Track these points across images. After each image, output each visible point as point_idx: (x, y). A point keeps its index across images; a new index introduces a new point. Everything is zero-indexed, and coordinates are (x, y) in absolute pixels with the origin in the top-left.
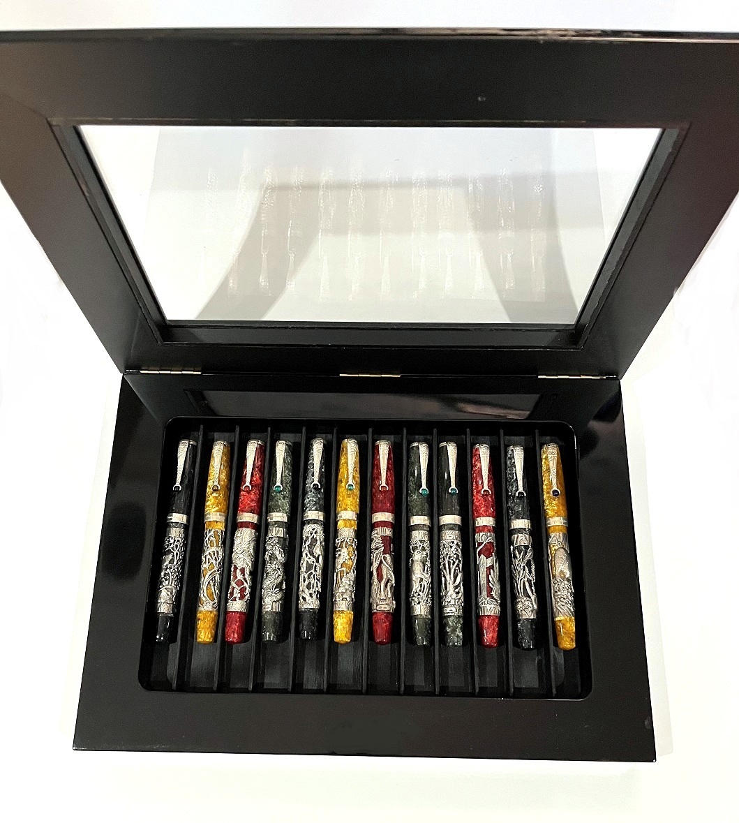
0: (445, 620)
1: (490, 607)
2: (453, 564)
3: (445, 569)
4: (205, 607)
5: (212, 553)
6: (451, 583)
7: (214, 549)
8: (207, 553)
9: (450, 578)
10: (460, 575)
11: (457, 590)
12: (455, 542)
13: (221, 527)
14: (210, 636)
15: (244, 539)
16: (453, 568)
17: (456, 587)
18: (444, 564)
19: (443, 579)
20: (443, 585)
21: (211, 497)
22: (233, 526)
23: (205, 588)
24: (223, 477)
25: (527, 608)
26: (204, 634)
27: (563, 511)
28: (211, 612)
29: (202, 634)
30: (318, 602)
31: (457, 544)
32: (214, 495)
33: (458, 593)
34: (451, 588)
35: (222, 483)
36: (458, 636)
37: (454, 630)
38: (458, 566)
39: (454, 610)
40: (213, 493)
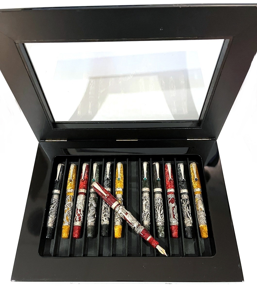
0: (157, 228)
1: (174, 222)
2: (160, 206)
3: (157, 208)
4: (65, 224)
5: (69, 203)
6: (159, 213)
7: (70, 202)
8: (67, 204)
9: (159, 212)
10: (162, 210)
11: (161, 216)
12: (160, 198)
13: (72, 194)
14: (67, 235)
15: (81, 199)
16: (160, 207)
17: (161, 215)
18: (156, 207)
19: (156, 212)
20: (156, 214)
21: (69, 184)
22: (77, 194)
23: (66, 217)
24: (74, 176)
25: (188, 222)
26: (65, 234)
27: (199, 186)
28: (68, 226)
29: (64, 234)
30: (108, 222)
31: (161, 199)
32: (70, 183)
33: (162, 217)
34: (159, 215)
35: (73, 179)
36: (163, 234)
37: (161, 231)
38: (161, 207)
39: (161, 223)
40: (70, 182)
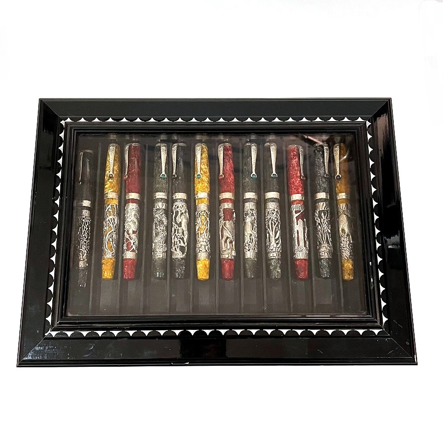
0: (269, 262)
3: (269, 228)
4: (107, 256)
6: (273, 237)
7: (111, 217)
8: (107, 220)
9: (272, 234)
10: (279, 232)
12: (276, 210)
13: (115, 202)
14: (111, 275)
16: (274, 227)
17: (276, 240)
18: (268, 225)
19: (268, 235)
20: (268, 239)
21: (108, 183)
23: (106, 243)
24: (116, 168)
25: (325, 251)
26: (107, 274)
28: (111, 259)
32: (110, 180)
33: (277, 244)
34: (273, 240)
35: (115, 172)
36: (278, 272)
37: (275, 268)
38: (278, 226)
39: (275, 255)
